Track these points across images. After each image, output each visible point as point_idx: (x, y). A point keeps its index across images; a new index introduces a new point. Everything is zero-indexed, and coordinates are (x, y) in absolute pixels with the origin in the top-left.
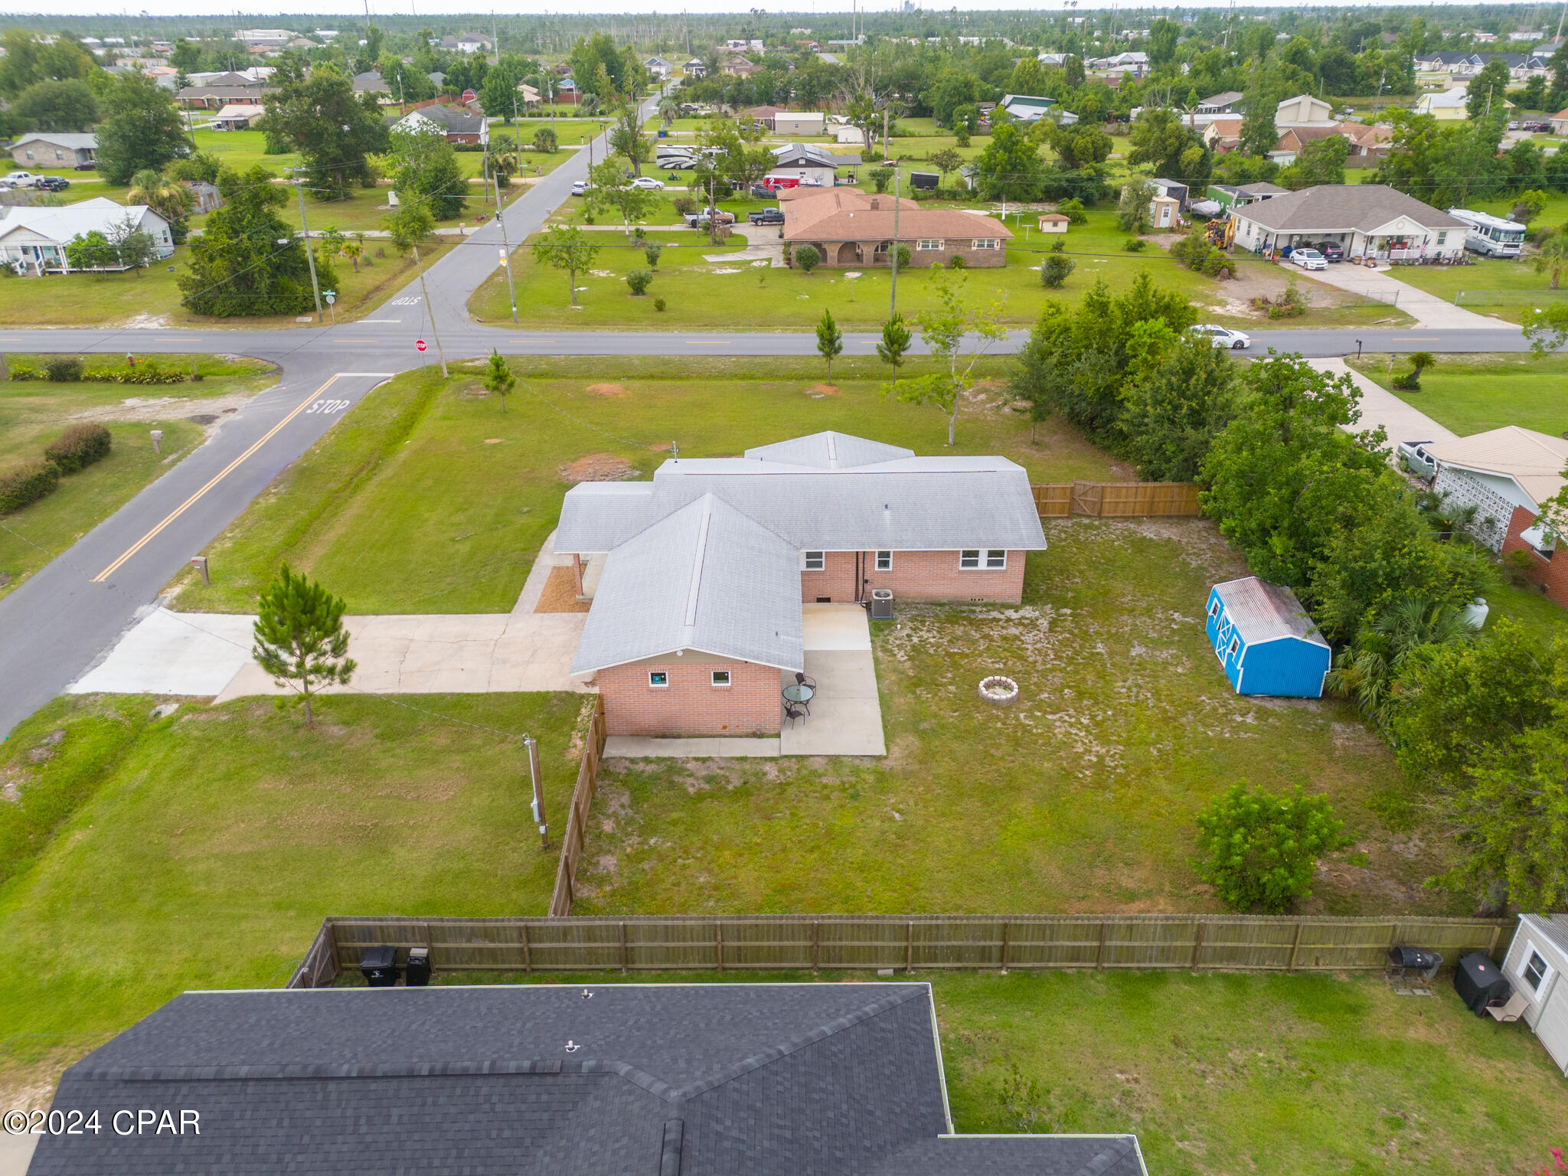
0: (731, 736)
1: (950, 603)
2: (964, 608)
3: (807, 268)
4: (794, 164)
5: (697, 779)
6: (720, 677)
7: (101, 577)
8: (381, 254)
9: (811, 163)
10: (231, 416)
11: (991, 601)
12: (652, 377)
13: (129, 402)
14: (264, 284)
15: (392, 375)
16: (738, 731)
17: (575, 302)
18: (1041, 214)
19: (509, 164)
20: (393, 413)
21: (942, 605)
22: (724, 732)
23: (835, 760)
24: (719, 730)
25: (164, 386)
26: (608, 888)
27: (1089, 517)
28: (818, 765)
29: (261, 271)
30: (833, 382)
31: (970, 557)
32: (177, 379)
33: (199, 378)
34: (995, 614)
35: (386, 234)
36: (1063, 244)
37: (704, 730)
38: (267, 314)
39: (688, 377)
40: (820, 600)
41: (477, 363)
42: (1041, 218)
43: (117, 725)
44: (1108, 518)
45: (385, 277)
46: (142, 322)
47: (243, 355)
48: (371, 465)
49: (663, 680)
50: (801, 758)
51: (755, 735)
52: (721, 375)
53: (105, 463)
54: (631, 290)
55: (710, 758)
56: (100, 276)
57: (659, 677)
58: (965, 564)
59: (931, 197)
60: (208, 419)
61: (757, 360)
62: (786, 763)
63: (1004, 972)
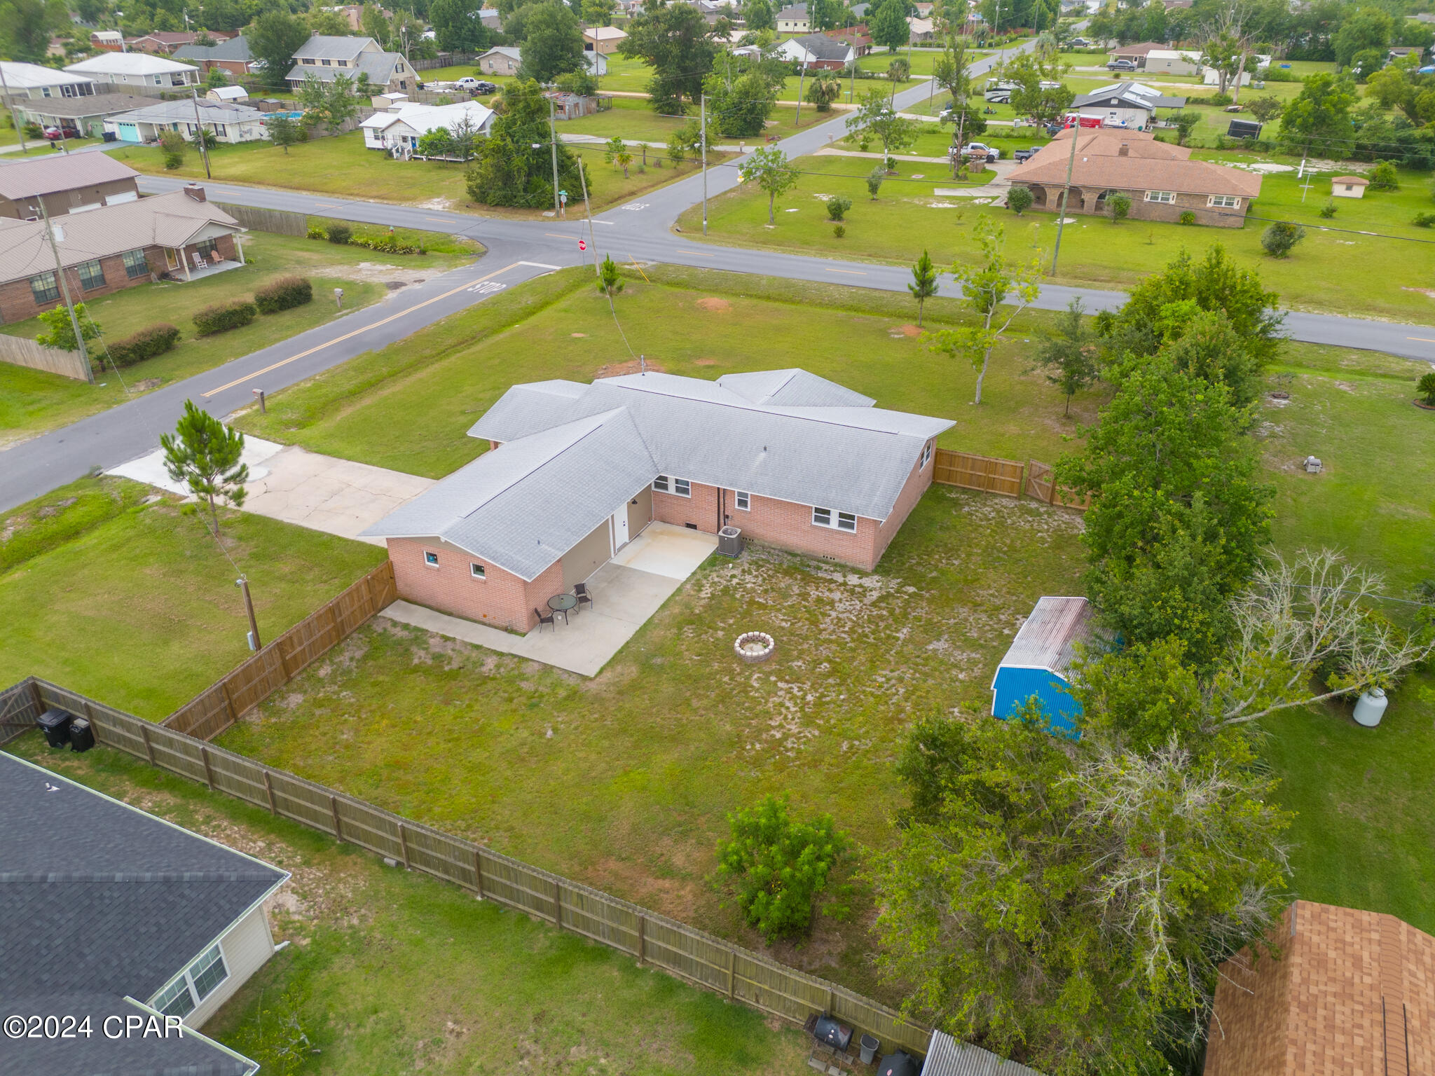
0: (490, 625)
1: (803, 556)
2: (814, 563)
3: (1018, 209)
4: (1105, 103)
5: (427, 653)
6: (479, 569)
7: (208, 395)
8: (658, 164)
9: (1124, 104)
10: (418, 286)
11: (843, 562)
12: (769, 298)
13: (363, 265)
14: (520, 181)
15: (558, 268)
16: (496, 622)
17: (772, 221)
18: (1336, 174)
19: (832, 90)
20: (529, 300)
21: (795, 555)
22: (485, 620)
23: (547, 669)
24: (481, 618)
25: (395, 256)
26: (273, 720)
27: (1040, 501)
28: (529, 669)
29: (519, 169)
30: (923, 323)
31: (822, 515)
32: (408, 251)
33: (423, 252)
34: (838, 577)
35: (663, 146)
36: (1334, 211)
37: (469, 613)
38: (522, 207)
39: (800, 302)
40: (689, 526)
41: (633, 267)
42: (1334, 179)
43: (113, 501)
44: (1059, 507)
45: (645, 184)
46: (437, 205)
47: (471, 238)
48: (473, 339)
49: (436, 560)
50: (524, 660)
51: (506, 630)
52: (832, 304)
53: (301, 310)
54: (830, 216)
55: (454, 639)
56: (441, 164)
57: (433, 557)
58: (817, 519)
59: (1239, 147)
60: (396, 285)
61: (877, 294)
62: (507, 660)
63: (479, 898)
